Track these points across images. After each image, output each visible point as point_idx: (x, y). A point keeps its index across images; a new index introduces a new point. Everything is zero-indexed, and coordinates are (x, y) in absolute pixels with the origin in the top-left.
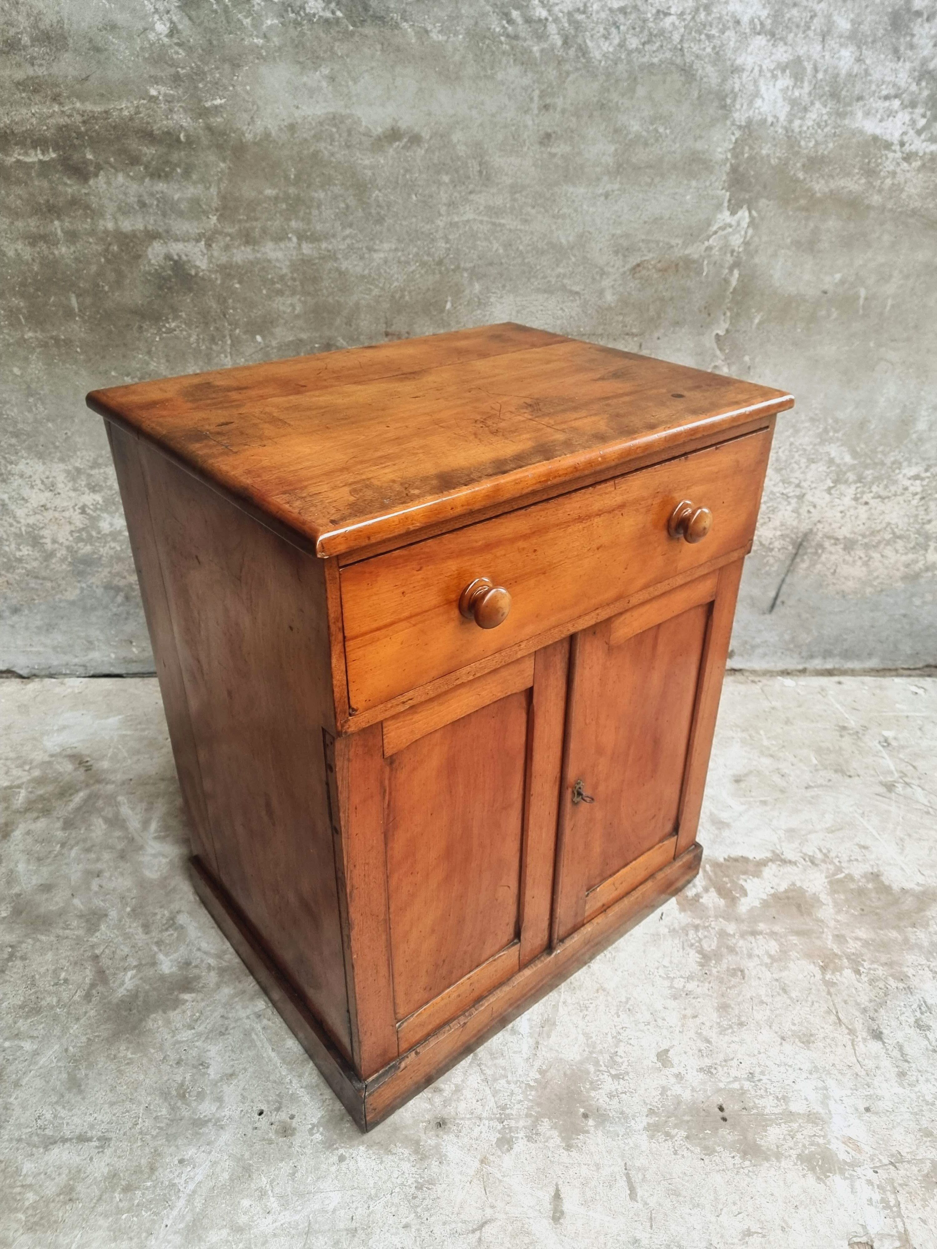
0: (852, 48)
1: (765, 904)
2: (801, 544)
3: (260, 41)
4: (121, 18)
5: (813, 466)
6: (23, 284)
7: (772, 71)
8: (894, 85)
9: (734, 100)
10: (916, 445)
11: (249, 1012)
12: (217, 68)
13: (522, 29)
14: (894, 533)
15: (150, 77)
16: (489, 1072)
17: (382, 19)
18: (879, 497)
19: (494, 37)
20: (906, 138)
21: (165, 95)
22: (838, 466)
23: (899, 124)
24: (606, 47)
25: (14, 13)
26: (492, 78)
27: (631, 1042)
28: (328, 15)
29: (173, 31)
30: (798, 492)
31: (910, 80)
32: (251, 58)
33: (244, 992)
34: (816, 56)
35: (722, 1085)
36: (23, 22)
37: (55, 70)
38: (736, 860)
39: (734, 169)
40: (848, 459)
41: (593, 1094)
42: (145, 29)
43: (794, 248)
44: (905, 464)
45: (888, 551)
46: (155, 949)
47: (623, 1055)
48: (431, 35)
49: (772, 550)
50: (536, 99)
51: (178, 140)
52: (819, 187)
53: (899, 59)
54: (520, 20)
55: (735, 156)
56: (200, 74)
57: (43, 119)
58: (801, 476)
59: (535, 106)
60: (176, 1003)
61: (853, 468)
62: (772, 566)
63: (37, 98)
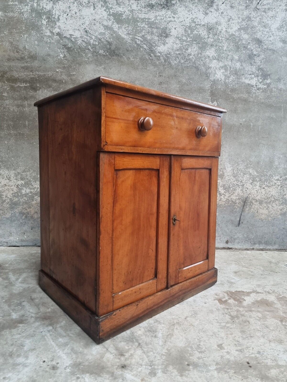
0: (239, 63)
1: (253, 303)
2: (245, 202)
3: (87, 59)
4: (51, 53)
5: (245, 176)
6: (13, 118)
7: (219, 68)
8: (252, 71)
9: (210, 75)
10: (276, 169)
11: (45, 330)
12: (75, 65)
13: (154, 58)
14: (274, 198)
15: (57, 67)
16: (145, 350)
17: (118, 55)
18: (267, 186)
19: (147, 60)
20: (257, 84)
21: (61, 71)
22: (253, 175)
23: (255, 81)
24: (175, 62)
25: (24, 51)
26: (146, 69)
27: (206, 341)
28: (105, 54)
29: (65, 56)
30: (242, 184)
31: (256, 70)
32: (84, 63)
33: (44, 324)
34: (230, 65)
35: (247, 355)
36: (26, 53)
37: (32, 64)
38: (239, 292)
39: (211, 92)
40: (255, 173)
41: (191, 358)
42: (57, 56)
43: (230, 112)
44: (274, 175)
45: (274, 205)
46: (11, 311)
47: (203, 345)
48: (131, 59)
49: (236, 203)
50: (158, 74)
51: (63, 82)
52: (235, 96)
53: (252, 65)
54: (153, 56)
55: (211, 88)
56: (70, 66)
57: (27, 76)
58: (242, 179)
59: (157, 76)
60: (15, 327)
61: (258, 176)
62: (237, 209)
63: (27, 71)
